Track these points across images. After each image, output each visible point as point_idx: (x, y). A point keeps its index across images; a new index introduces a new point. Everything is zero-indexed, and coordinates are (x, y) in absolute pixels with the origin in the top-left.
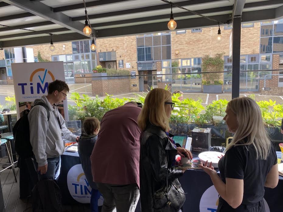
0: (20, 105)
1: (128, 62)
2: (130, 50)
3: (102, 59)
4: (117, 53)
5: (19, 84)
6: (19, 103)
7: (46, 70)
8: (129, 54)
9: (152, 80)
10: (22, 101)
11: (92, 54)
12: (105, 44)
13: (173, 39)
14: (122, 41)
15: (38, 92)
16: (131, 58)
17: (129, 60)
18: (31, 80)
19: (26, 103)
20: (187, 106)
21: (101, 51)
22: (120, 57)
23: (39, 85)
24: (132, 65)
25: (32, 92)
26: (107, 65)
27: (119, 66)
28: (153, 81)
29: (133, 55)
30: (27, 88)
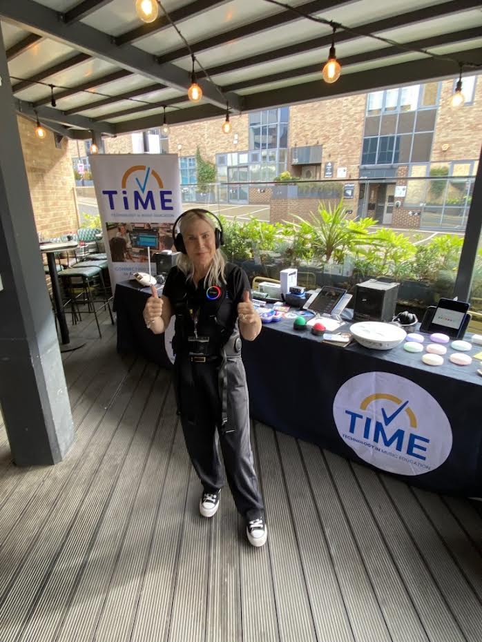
0: (109, 227)
1: (343, 165)
2: (349, 143)
3: (296, 161)
4: (325, 148)
5: (105, 192)
6: (107, 223)
7: (149, 169)
8: (347, 151)
9: (384, 202)
10: (111, 221)
11: (280, 151)
12: (305, 131)
13: (440, 119)
14: (336, 124)
15: (137, 207)
16: (348, 158)
17: (345, 161)
18: (124, 186)
19: (117, 224)
20: (384, 243)
21: (296, 145)
22: (330, 156)
23: (137, 195)
24: (349, 172)
25: (127, 207)
26: (304, 173)
27: (325, 174)
28: (387, 204)
29: (353, 151)
30: (119, 200)
